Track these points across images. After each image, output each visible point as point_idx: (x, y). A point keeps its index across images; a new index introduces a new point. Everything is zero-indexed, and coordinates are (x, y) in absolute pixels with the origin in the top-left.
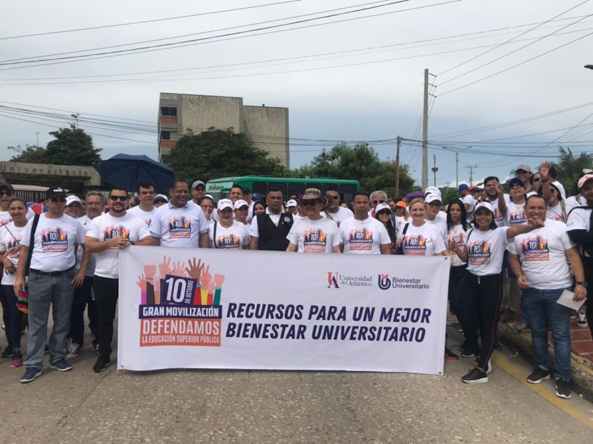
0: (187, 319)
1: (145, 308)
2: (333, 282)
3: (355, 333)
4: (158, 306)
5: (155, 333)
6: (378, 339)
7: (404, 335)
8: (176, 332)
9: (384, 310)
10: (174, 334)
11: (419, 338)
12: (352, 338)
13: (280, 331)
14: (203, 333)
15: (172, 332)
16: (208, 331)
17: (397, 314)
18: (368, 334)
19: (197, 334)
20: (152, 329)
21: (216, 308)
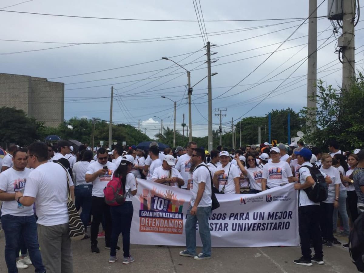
0: (165, 219)
1: (142, 212)
2: (243, 202)
3: (255, 227)
4: (150, 211)
5: (148, 225)
6: (267, 229)
7: (279, 226)
8: (159, 225)
9: (269, 213)
10: (157, 226)
11: (287, 227)
12: (253, 230)
13: (214, 226)
14: (173, 227)
15: (156, 225)
16: (176, 226)
17: (276, 215)
18: (262, 227)
19: (170, 227)
20: (146, 223)
21: (180, 214)
